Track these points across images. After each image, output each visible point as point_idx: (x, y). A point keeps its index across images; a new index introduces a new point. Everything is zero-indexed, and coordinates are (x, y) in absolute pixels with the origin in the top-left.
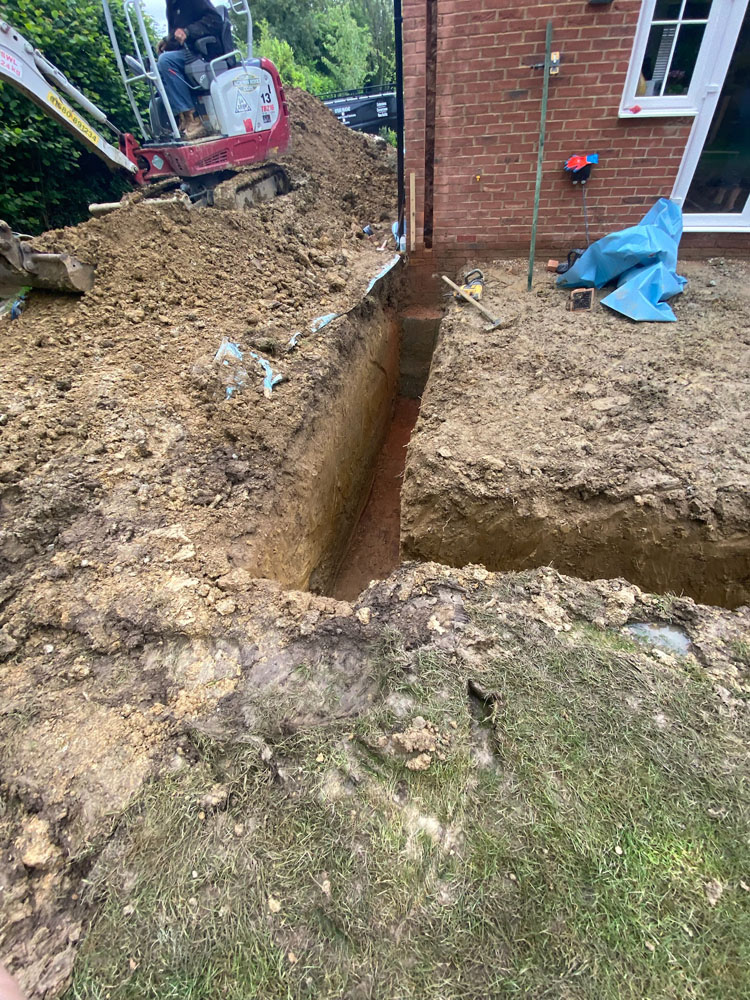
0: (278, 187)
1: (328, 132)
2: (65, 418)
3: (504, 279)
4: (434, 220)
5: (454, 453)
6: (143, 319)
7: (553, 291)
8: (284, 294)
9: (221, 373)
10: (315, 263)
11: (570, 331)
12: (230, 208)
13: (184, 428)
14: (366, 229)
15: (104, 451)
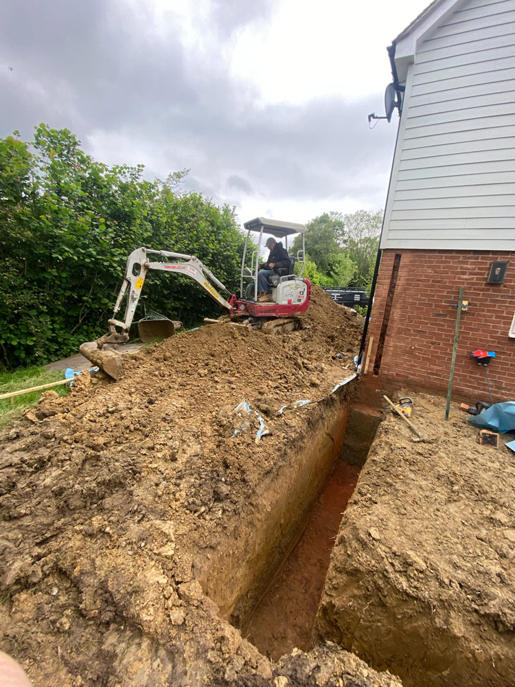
0: (295, 327)
1: (327, 305)
2: (143, 421)
3: (427, 406)
4: (382, 362)
5: (383, 536)
6: (206, 375)
7: (465, 425)
8: (283, 381)
9: (235, 420)
10: (305, 367)
11: (481, 460)
12: (269, 333)
13: (202, 449)
14: (338, 355)
15: (153, 448)
